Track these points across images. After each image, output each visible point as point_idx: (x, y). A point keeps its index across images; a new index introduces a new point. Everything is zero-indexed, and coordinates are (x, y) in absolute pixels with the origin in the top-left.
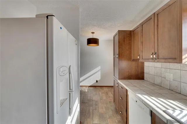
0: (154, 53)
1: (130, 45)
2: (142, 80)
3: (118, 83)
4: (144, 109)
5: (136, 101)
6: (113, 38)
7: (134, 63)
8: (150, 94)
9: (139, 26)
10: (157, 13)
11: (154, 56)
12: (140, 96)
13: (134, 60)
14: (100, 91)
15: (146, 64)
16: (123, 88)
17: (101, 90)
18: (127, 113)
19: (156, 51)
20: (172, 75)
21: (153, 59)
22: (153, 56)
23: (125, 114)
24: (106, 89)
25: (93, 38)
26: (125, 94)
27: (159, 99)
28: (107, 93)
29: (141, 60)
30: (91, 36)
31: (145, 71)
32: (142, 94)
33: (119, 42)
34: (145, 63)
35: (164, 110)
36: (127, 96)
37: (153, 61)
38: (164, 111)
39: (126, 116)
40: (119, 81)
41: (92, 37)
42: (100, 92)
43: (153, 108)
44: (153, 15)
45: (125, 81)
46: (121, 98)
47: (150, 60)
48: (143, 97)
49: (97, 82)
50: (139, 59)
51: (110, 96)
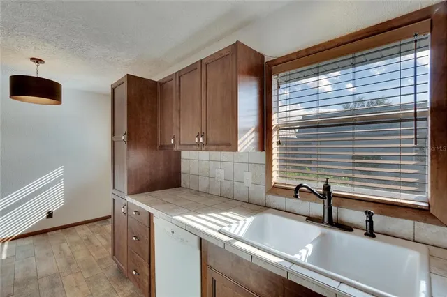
0: (200, 135)
1: (154, 113)
2: (177, 189)
3: (126, 205)
4: (187, 241)
5: (173, 232)
6: (109, 91)
7: (162, 153)
8: (196, 209)
9: (174, 77)
10: (205, 62)
11: (201, 141)
12: (179, 218)
13: (162, 147)
14: (64, 241)
15: (185, 155)
16: (139, 214)
17: (65, 236)
18: (150, 267)
19: (204, 131)
20: (223, 171)
21: (198, 144)
22: (199, 140)
23: (147, 269)
24: (82, 232)
25: (37, 78)
26: (147, 224)
27: (209, 216)
28: (88, 239)
29: (176, 148)
30: (30, 70)
31: (183, 170)
32: (181, 214)
33: (129, 103)
34: (182, 152)
35: (218, 229)
36: (150, 228)
37: (199, 149)
38: (219, 232)
39: (148, 274)
40: (129, 199)
41: (34, 75)
42: (65, 243)
43: (204, 233)
44: (199, 64)
45: (144, 196)
46: (134, 238)
47: (195, 147)
48: (186, 218)
49: (50, 215)
50: (172, 146)
51: (99, 244)
